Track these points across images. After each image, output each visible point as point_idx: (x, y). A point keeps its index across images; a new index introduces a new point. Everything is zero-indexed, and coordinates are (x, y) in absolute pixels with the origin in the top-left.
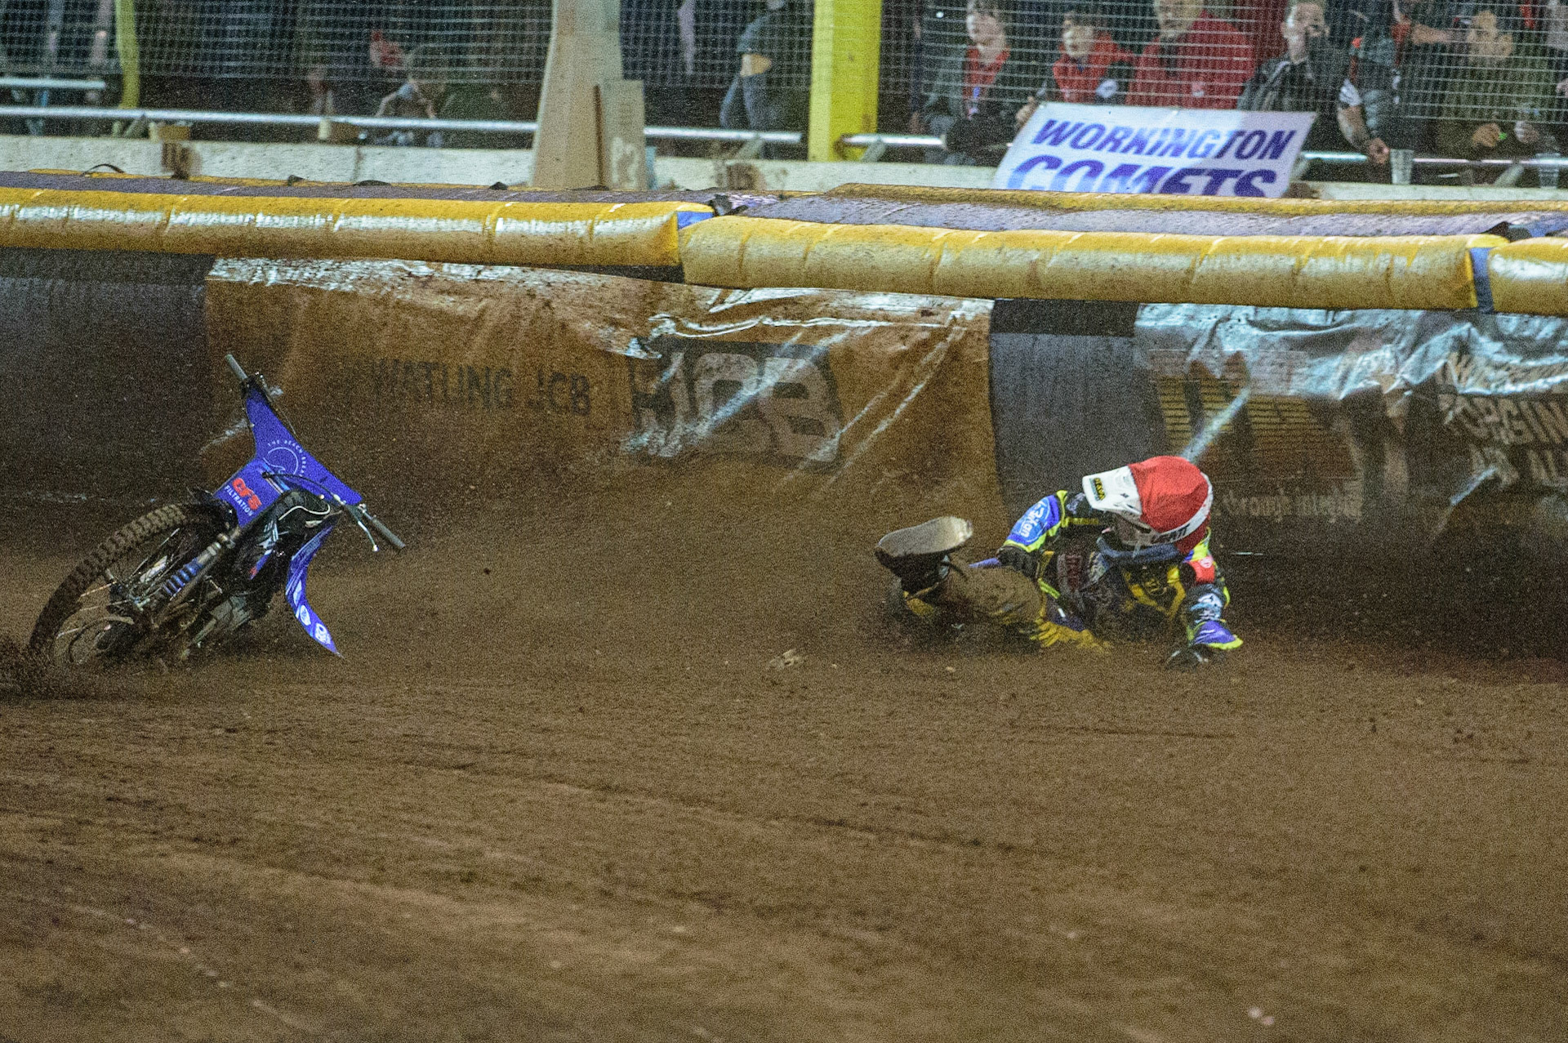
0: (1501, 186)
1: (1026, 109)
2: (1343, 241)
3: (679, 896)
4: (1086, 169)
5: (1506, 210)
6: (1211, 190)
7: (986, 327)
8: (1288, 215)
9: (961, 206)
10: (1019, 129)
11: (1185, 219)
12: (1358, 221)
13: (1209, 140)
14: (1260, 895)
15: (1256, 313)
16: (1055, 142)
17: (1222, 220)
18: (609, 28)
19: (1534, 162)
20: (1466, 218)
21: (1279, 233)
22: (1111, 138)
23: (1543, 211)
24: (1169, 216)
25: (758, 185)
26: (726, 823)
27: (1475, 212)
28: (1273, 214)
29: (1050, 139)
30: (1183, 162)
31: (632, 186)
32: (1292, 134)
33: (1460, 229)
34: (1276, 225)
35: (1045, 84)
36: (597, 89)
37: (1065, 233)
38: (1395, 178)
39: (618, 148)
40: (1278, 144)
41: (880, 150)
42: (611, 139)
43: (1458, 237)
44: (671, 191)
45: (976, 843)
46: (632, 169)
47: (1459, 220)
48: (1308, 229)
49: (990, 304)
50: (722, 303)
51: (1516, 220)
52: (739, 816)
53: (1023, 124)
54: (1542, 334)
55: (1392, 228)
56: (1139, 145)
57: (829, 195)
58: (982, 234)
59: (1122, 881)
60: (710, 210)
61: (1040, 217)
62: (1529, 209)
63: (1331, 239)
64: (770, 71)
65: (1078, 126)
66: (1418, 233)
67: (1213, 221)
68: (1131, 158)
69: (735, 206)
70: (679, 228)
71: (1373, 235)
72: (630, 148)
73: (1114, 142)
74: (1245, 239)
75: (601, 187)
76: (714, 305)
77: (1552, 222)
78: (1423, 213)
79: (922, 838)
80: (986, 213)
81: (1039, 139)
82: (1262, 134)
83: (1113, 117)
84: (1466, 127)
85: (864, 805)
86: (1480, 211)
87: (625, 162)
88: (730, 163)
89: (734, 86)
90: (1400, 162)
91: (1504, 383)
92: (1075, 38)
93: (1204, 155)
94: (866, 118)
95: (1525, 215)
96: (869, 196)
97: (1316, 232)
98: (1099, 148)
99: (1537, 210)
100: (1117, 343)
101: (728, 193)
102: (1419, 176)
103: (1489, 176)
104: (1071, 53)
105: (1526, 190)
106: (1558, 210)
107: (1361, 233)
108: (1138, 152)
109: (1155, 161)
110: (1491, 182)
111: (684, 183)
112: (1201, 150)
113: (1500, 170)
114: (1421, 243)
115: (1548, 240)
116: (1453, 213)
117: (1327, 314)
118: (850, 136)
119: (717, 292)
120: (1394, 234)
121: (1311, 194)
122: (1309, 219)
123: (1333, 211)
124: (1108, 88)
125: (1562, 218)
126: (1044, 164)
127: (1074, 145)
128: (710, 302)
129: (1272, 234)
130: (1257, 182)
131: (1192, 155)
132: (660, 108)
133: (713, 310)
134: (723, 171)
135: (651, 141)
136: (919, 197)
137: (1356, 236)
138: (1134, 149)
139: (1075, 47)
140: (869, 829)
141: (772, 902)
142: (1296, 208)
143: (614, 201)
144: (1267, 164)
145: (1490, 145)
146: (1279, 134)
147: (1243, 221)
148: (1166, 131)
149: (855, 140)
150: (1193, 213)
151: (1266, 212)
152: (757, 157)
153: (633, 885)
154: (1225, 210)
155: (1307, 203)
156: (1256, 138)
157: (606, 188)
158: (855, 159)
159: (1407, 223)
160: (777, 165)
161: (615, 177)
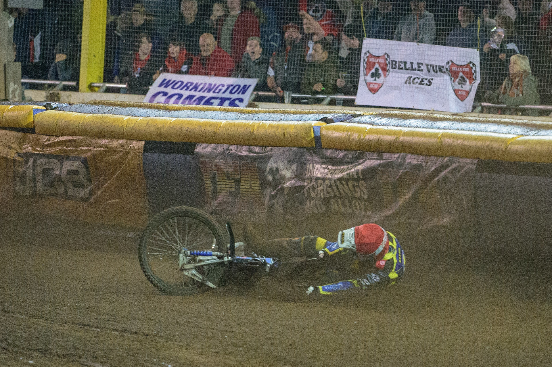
0: (323, 105)
1: (156, 75)
2: (268, 123)
3: (31, 350)
4: (177, 96)
5: (326, 113)
6: (221, 104)
7: (142, 150)
8: (249, 113)
9: (134, 108)
10: (153, 82)
11: (212, 114)
12: (274, 116)
13: (220, 87)
14: (236, 353)
15: (237, 147)
16: (166, 87)
17: (226, 114)
18: (9, 43)
19: (335, 97)
20: (312, 115)
21: (246, 119)
22: (186, 85)
23: (339, 113)
24: (206, 113)
25: (61, 100)
26: (48, 324)
27: (315, 113)
28: (243, 113)
29: (164, 86)
30: (211, 94)
31: (16, 99)
32: (250, 86)
33: (310, 119)
34: (244, 116)
35: (162, 66)
36: (5, 65)
37: (171, 118)
38: (285, 102)
39: (12, 86)
40: (245, 89)
41: (104, 88)
42: (9, 83)
43: (309, 122)
44: (31, 101)
45: (136, 333)
46: (17, 94)
47: (309, 116)
48: (256, 118)
49: (144, 143)
50: (49, 141)
51: (329, 116)
52: (52, 322)
53: (155, 80)
54: (339, 156)
55: (286, 118)
56: (196, 88)
57: (87, 104)
58: (141, 118)
59: (188, 347)
60: (44, 108)
61: (162, 112)
62: (334, 112)
63: (264, 122)
64: (66, 60)
65: (175, 81)
66: (295, 120)
67: (223, 115)
68: (192, 93)
69: (53, 107)
70: (34, 114)
71: (279, 121)
72: (16, 86)
73: (187, 87)
74: (234, 121)
75: (6, 100)
76: (45, 142)
77: (342, 117)
78: (297, 113)
79: (117, 331)
80: (142, 111)
81: (160, 86)
82: (239, 86)
83: (187, 79)
84: (311, 84)
85: (96, 319)
86: (317, 113)
87: (14, 91)
88: (51, 92)
89: (53, 65)
90: (287, 95)
91: (327, 174)
92: (174, 50)
93: (218, 92)
94: (99, 77)
95: (332, 115)
96: (102, 104)
97: (259, 119)
98: (181, 89)
99: (337, 113)
100: (188, 157)
101: (51, 103)
102: (294, 101)
103: (319, 101)
104: (172, 55)
105: (332, 106)
106: (344, 113)
107: (274, 120)
108: (195, 91)
109: (201, 94)
110: (320, 104)
111: (35, 99)
112: (217, 91)
113: (323, 99)
114: (296, 124)
115: (341, 123)
116: (307, 114)
117: (262, 148)
118: (94, 83)
119: (47, 137)
120: (286, 120)
121: (256, 106)
122: (257, 115)
123: (265, 112)
124: (184, 68)
125: (345, 116)
126: (162, 94)
127: (173, 88)
128: (44, 141)
129: (243, 119)
130: (237, 102)
131: (214, 92)
132: (26, 72)
133: (46, 143)
134: (49, 94)
135: (23, 84)
136: (118, 105)
137: (273, 121)
138: (194, 90)
139: (173, 53)
140: (98, 328)
141: (64, 353)
142: (252, 111)
143: (10, 104)
144: (240, 96)
145: (319, 91)
146: (245, 86)
147: (233, 115)
148: (205, 84)
149: (95, 85)
150: (216, 112)
151: (242, 112)
152: (61, 90)
153: (15, 346)
154: (227, 111)
155: (256, 109)
156: (237, 87)
157: (8, 100)
158: (95, 91)
159: (291, 117)
160: (68, 93)
161: (11, 97)
